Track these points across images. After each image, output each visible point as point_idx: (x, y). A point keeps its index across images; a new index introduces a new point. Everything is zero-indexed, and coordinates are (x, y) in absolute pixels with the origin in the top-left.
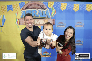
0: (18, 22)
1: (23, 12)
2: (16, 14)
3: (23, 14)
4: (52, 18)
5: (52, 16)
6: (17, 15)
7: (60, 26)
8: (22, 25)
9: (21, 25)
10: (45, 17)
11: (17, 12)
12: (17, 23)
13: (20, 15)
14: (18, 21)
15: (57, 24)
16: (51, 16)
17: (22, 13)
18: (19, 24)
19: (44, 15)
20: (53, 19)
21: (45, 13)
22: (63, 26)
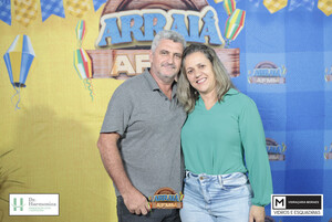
0: (85, 65)
1: (106, 21)
2: (80, 31)
3: (107, 30)
4: (229, 44)
5: (229, 35)
6: (83, 34)
7: (264, 80)
8: (104, 76)
9: (99, 76)
10: (199, 41)
11: (84, 23)
12: (80, 67)
13: (94, 38)
14: (87, 59)
15: (249, 72)
16: (224, 36)
17: (104, 25)
18: (91, 72)
19: (194, 32)
20: (231, 51)
21: (201, 23)
22: (273, 80)
